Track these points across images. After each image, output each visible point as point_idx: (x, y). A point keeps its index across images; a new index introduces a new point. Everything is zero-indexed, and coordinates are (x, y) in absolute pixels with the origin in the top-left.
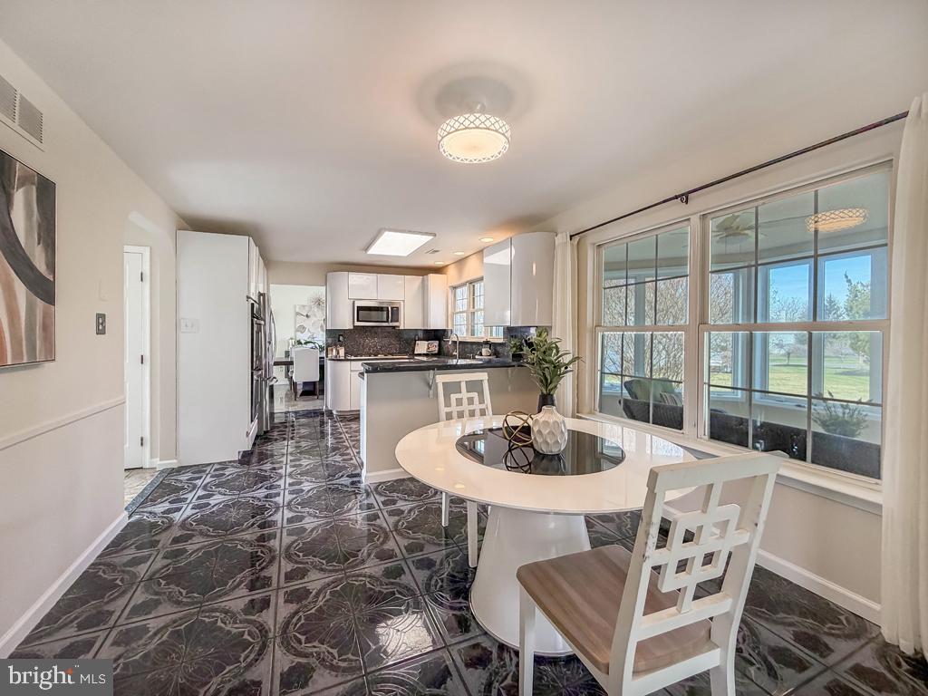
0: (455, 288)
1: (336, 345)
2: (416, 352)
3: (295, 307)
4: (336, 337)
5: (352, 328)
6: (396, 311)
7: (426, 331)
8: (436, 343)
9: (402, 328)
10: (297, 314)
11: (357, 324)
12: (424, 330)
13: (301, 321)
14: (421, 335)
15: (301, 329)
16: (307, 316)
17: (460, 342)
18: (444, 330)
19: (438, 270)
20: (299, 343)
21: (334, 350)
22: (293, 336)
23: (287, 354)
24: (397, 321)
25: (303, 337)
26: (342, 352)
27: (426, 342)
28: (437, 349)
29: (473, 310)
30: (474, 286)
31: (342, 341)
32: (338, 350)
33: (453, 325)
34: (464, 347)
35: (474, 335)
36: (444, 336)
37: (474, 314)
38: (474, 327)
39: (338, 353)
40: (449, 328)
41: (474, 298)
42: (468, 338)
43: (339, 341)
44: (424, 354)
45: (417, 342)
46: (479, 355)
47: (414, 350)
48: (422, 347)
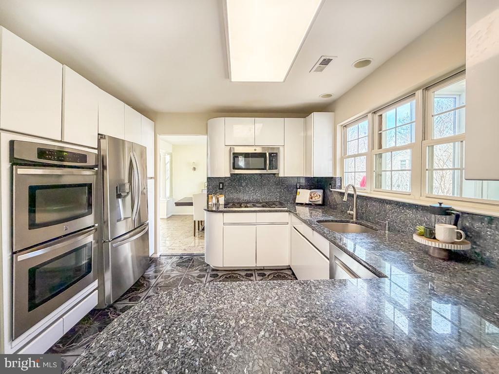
1: (216, 192)
2: (297, 201)
4: (216, 185)
6: (274, 156)
7: (308, 179)
8: (320, 192)
9: (281, 175)
11: (234, 171)
12: (306, 178)
14: (303, 181)
17: (359, 197)
18: (332, 178)
21: (214, 198)
24: (276, 168)
26: (222, 200)
27: (309, 191)
28: (321, 199)
29: (380, 151)
30: (381, 115)
31: (222, 189)
32: (218, 198)
33: (342, 172)
34: (367, 205)
35: (381, 187)
36: (330, 184)
37: (381, 157)
38: (381, 175)
39: (218, 201)
40: (338, 175)
41: (380, 135)
42: (369, 191)
43: (220, 189)
44: (306, 204)
45: (299, 190)
46: (421, 235)
47: (295, 198)
48: (304, 196)
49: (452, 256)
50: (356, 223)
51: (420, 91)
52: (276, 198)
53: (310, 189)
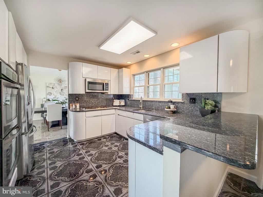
0: (134, 75)
1: (74, 102)
3: (46, 83)
4: (74, 98)
5: (84, 93)
6: (107, 85)
8: (123, 100)
9: (109, 93)
10: (47, 87)
11: (87, 91)
13: (50, 90)
15: (50, 94)
16: (53, 88)
18: (129, 95)
19: (127, 66)
20: (49, 100)
21: (74, 105)
22: (45, 97)
23: (42, 106)
24: (108, 90)
25: (51, 98)
26: (78, 106)
28: (124, 103)
29: (148, 85)
30: (149, 74)
31: (78, 100)
32: (76, 105)
33: (133, 92)
34: (145, 103)
35: (149, 97)
36: (128, 97)
37: (149, 87)
38: (149, 93)
39: (76, 107)
40: (132, 94)
41: (148, 80)
42: (145, 99)
43: (76, 100)
44: (118, 106)
45: (114, 100)
46: (167, 108)
47: (113, 104)
48: (116, 102)
49: (174, 112)
50: (143, 110)
51: (162, 69)
52: (105, 104)
53: (119, 99)
